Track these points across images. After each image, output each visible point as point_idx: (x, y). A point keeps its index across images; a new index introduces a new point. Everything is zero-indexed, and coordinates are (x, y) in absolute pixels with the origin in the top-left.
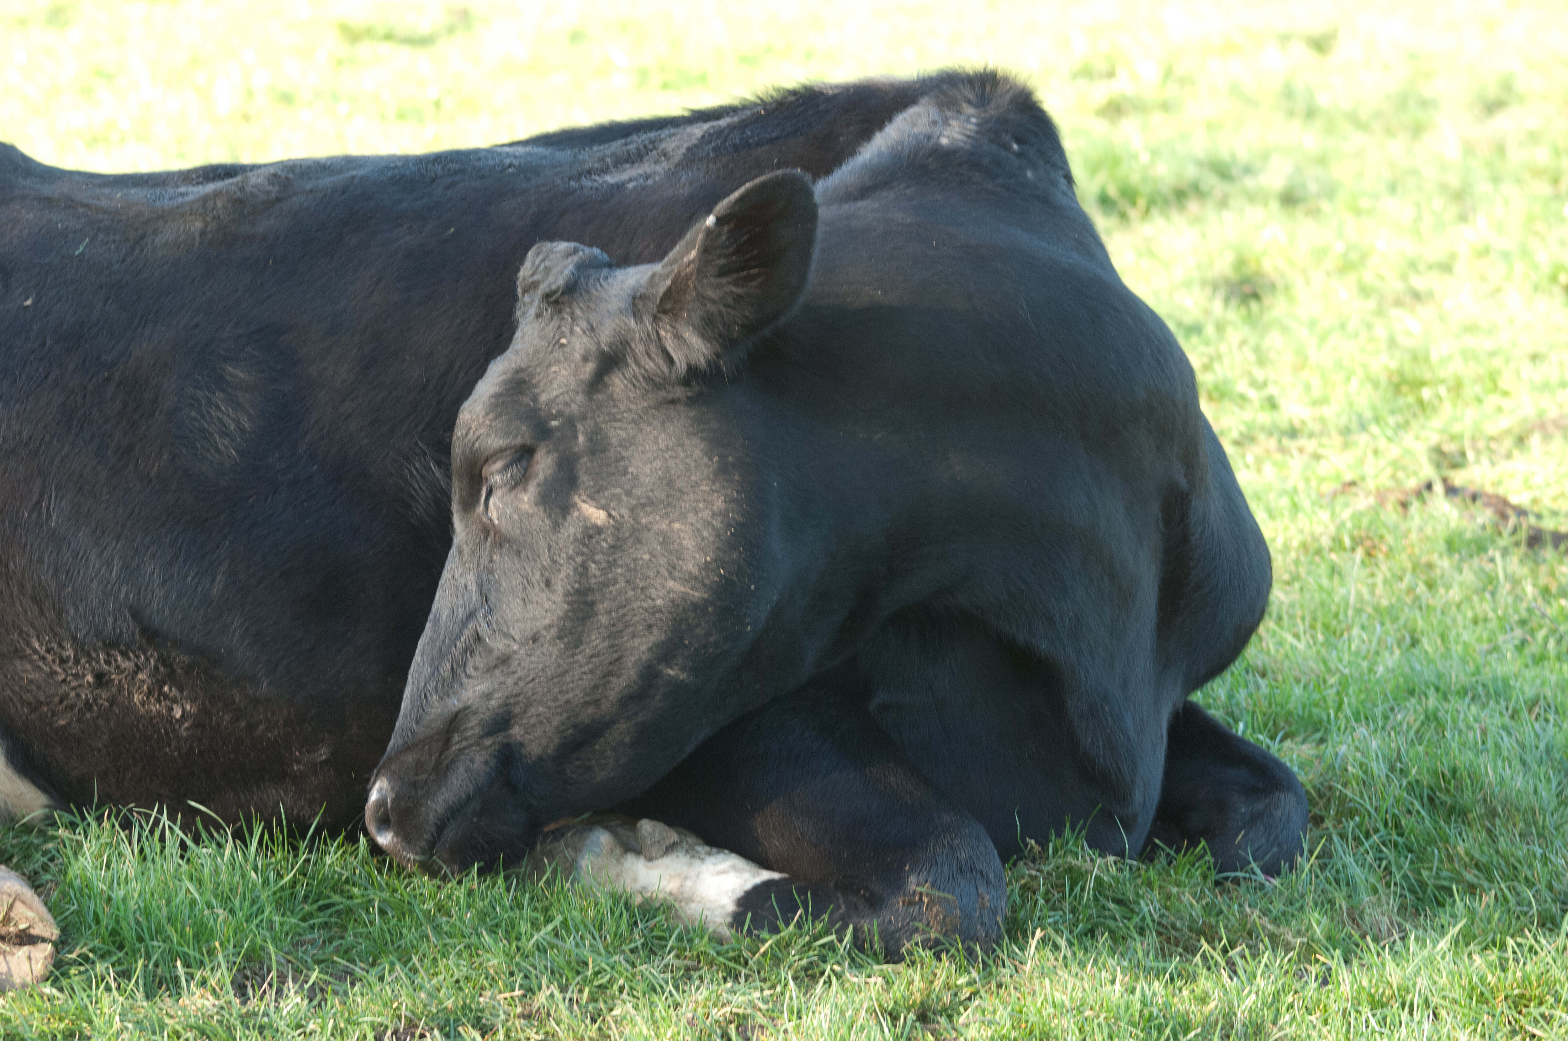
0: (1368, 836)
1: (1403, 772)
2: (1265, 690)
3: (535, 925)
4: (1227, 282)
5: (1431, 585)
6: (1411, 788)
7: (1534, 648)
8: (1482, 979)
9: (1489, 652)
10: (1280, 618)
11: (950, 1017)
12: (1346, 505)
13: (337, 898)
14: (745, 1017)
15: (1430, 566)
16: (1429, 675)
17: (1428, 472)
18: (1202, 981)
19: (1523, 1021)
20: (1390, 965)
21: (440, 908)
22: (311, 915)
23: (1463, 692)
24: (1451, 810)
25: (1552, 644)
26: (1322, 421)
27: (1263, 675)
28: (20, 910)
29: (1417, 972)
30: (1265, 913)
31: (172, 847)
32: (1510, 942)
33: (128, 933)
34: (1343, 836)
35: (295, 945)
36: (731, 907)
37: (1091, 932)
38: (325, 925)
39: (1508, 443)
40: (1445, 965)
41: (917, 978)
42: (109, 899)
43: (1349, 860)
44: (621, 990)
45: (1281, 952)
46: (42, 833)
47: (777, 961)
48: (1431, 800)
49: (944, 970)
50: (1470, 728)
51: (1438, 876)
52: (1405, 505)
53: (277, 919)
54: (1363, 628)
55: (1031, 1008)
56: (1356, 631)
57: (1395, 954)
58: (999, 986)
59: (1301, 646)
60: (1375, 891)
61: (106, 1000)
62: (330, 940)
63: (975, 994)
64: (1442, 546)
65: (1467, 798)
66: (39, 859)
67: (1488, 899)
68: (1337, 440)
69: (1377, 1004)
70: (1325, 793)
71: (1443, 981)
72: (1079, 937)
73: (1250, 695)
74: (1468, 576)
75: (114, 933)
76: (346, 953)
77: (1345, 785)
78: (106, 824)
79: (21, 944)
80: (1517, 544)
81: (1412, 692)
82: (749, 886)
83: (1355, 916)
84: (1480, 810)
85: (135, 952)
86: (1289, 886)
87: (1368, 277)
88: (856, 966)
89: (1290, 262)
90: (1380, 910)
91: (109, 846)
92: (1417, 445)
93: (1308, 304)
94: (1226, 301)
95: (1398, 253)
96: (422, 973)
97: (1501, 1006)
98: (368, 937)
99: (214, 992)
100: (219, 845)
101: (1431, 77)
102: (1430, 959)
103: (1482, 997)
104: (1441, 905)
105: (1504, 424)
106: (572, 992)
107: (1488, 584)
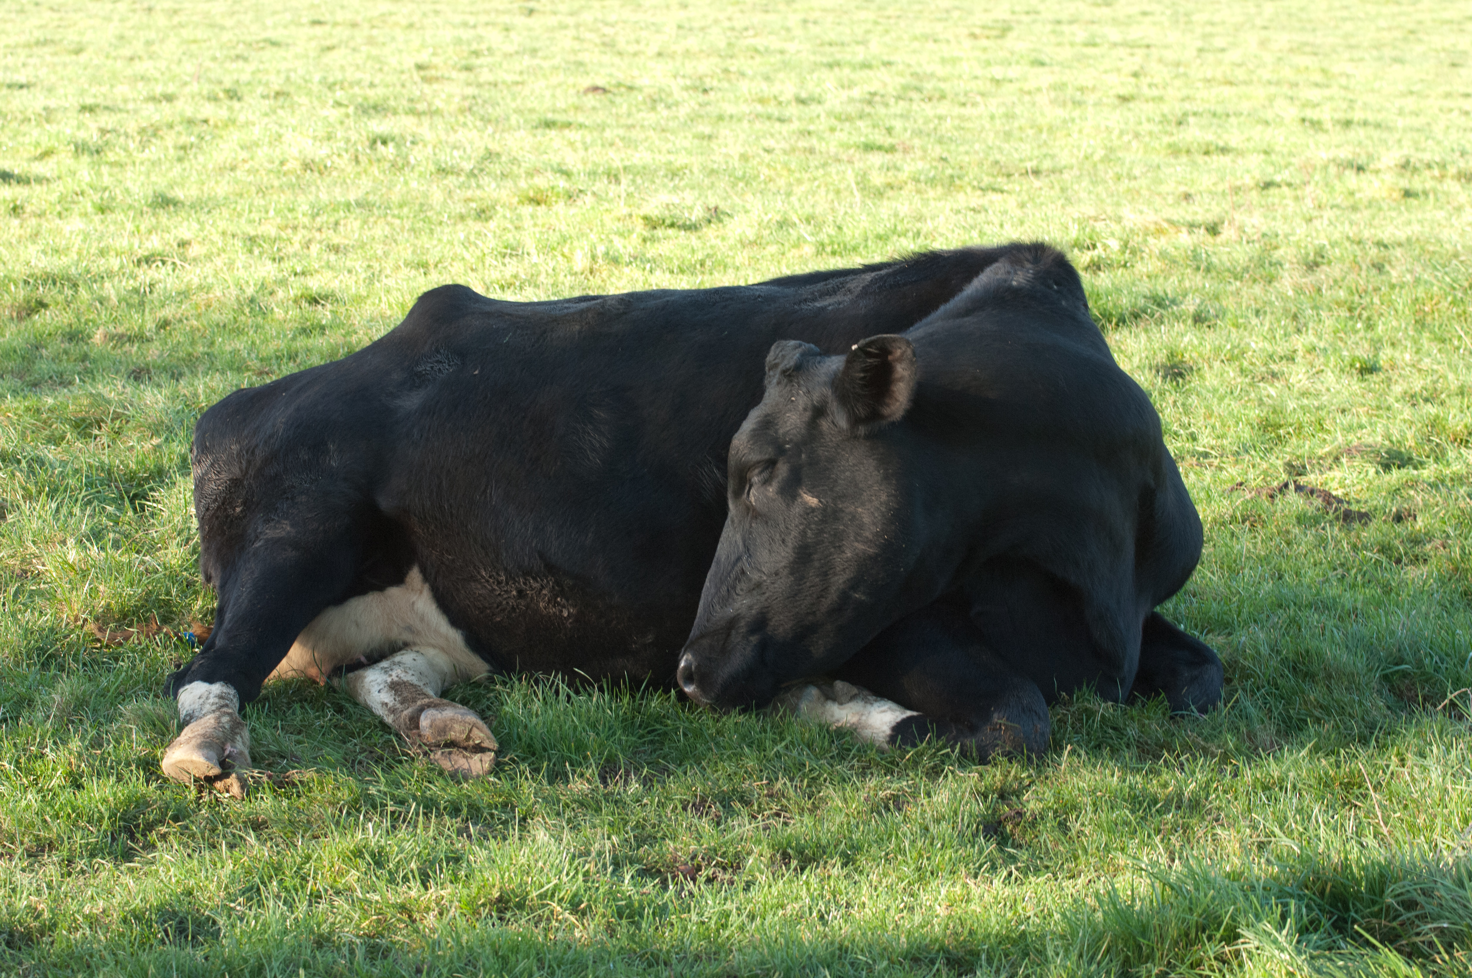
0: (1258, 689)
1: (1279, 652)
2: (1196, 605)
3: (774, 742)
4: (1164, 366)
5: (1289, 544)
6: (1283, 662)
7: (1349, 580)
8: (1326, 773)
9: (1324, 582)
10: (1205, 564)
11: (1018, 797)
12: (1239, 497)
13: (658, 726)
14: (898, 796)
15: (1288, 532)
16: (1290, 596)
17: (1284, 477)
18: (1164, 775)
19: (1351, 797)
20: (1273, 765)
22: (643, 736)
23: (1310, 606)
24: (1306, 675)
25: (1359, 578)
26: (1222, 447)
27: (1195, 597)
28: (475, 732)
29: (1289, 770)
30: (1200, 734)
31: (562, 697)
32: (1342, 751)
33: (538, 746)
34: (1244, 690)
35: (635, 753)
36: (888, 732)
37: (1098, 747)
38: (652, 742)
39: (1330, 460)
40: (1305, 764)
41: (998, 773)
42: (526, 726)
43: (1248, 703)
44: (825, 780)
45: (1209, 758)
46: (487, 688)
47: (916, 764)
48: (1294, 669)
49: (1014, 769)
50: (1315, 626)
51: (1299, 713)
53: (624, 738)
54: (1251, 568)
55: (1065, 791)
56: (1246, 571)
57: (1274, 757)
58: (1046, 778)
59: (1215, 579)
60: (1263, 722)
62: (655, 751)
63: (1032, 782)
64: (1294, 521)
65: (1315, 668)
66: (485, 703)
67: (1328, 726)
68: (1231, 459)
69: (1266, 788)
70: (1233, 664)
71: (1304, 774)
72: (1092, 749)
73: (1187, 608)
74: (1310, 537)
75: (529, 746)
76: (664, 758)
77: (1244, 659)
78: (524, 683)
79: (477, 752)
80: (1337, 518)
81: (1280, 606)
82: (899, 719)
83: (1251, 736)
84: (1322, 675)
85: (541, 758)
86: (1213, 719)
87: (1245, 364)
88: (962, 767)
89: (1200, 355)
90: (1266, 733)
91: (526, 695)
92: (1277, 461)
93: (1211, 379)
94: (1164, 378)
95: (1262, 350)
96: (709, 770)
97: (1337, 789)
98: (676, 749)
99: (588, 781)
100: (590, 695)
101: (1276, 248)
102: (1296, 762)
103: (1326, 783)
104: (1300, 729)
105: (1327, 449)
106: (797, 782)
107: (1322, 542)
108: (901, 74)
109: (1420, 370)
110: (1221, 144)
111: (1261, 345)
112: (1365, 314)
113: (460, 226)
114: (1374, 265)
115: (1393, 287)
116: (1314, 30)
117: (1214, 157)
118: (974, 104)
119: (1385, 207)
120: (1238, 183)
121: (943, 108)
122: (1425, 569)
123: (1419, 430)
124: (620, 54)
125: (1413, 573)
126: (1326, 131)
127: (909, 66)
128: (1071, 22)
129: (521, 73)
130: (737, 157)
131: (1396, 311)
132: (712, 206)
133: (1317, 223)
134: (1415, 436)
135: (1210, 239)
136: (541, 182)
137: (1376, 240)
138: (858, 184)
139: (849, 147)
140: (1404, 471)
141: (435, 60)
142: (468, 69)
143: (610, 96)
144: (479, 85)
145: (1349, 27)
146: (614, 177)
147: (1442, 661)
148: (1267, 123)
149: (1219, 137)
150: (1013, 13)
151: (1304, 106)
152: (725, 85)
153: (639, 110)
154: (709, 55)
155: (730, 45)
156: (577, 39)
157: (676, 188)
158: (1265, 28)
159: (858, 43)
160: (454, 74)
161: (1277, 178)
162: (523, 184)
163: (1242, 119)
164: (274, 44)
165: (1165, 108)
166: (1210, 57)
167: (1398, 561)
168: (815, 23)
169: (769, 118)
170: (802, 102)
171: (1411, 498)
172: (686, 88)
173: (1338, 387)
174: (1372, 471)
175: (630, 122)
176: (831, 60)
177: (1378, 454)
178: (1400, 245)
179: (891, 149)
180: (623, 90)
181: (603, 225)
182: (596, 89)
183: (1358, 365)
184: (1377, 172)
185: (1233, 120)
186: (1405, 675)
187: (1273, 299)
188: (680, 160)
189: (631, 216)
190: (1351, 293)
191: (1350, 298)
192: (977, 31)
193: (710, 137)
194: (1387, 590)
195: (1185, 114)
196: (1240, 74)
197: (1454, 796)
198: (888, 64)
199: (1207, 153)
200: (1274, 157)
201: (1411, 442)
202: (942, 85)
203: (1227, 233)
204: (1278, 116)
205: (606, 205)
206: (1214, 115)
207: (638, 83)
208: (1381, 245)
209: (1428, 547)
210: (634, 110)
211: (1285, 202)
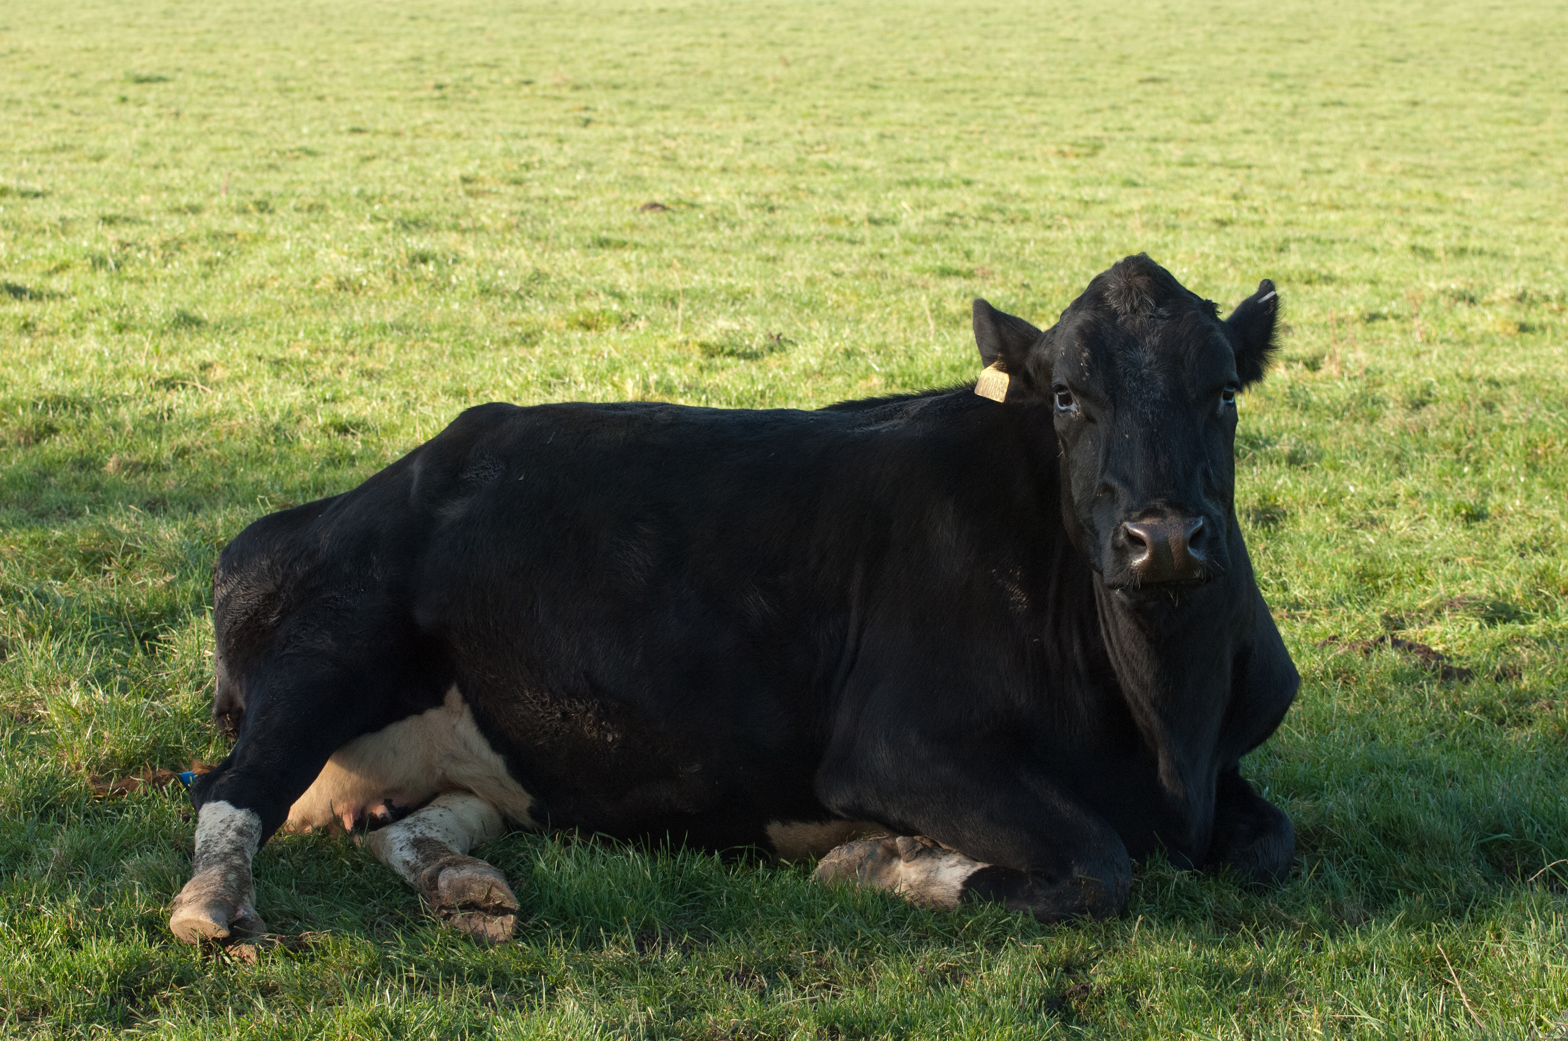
0: (1346, 858)
1: (1368, 818)
2: (1281, 767)
3: (824, 908)
4: (1255, 510)
5: (1383, 702)
6: (1372, 828)
7: (1448, 742)
8: (1416, 949)
9: (1420, 744)
10: (1290, 723)
11: (1084, 970)
12: (1331, 652)
13: (700, 890)
14: (956, 968)
15: (1383, 689)
16: (1382, 758)
17: (1381, 631)
18: (1242, 949)
20: (1359, 939)
21: (765, 897)
22: (683, 901)
23: (1403, 769)
24: (1397, 843)
25: (1458, 739)
26: (1315, 598)
27: (1280, 757)
28: (495, 892)
29: (1376, 944)
30: (1281, 906)
31: (598, 857)
32: (1434, 925)
33: (570, 909)
34: (1330, 858)
35: (674, 919)
36: (959, 887)
37: (1173, 918)
38: (693, 907)
39: (1431, 613)
40: (1394, 939)
41: (1064, 945)
42: (559, 889)
43: (1334, 873)
44: (878, 950)
45: (1291, 931)
47: (976, 933)
48: (1385, 836)
49: (1081, 940)
50: (1409, 791)
51: (1389, 884)
52: (1367, 652)
53: (663, 902)
54: (1342, 728)
55: (1135, 965)
56: (1337, 731)
57: (1362, 932)
58: (1115, 951)
59: (1303, 739)
60: (1350, 893)
61: (556, 951)
62: (697, 916)
63: (1100, 955)
64: (1390, 678)
65: (1407, 835)
66: (514, 863)
67: (1420, 898)
68: (1324, 611)
69: (1351, 964)
70: (1319, 831)
71: (1392, 949)
72: (1165, 920)
74: (1407, 696)
75: (561, 909)
76: (706, 924)
77: (1331, 826)
78: (556, 842)
79: (498, 914)
80: (1436, 676)
81: (1372, 769)
82: (969, 874)
83: (1337, 909)
84: (1414, 843)
85: (575, 921)
86: (1297, 890)
87: (1343, 509)
88: (1025, 937)
89: (1295, 499)
90: (1353, 906)
91: (559, 854)
92: (1374, 614)
93: (1305, 525)
94: (1255, 523)
95: (1362, 494)
96: (754, 938)
97: (1428, 966)
98: (719, 914)
99: (624, 947)
100: (626, 854)
101: (1380, 385)
102: (1384, 936)
103: (1416, 959)
104: (1391, 902)
105: (1428, 601)
106: (848, 951)
107: (1419, 701)
108: (982, 193)
109: (1530, 518)
110: (1324, 272)
111: (1360, 488)
112: (1473, 458)
113: (503, 351)
114: (1484, 404)
115: (1503, 428)
116: (1429, 151)
117: (1317, 287)
118: (1060, 228)
119: (1499, 342)
120: (1342, 315)
121: (1026, 231)
122: (1529, 731)
123: (1526, 582)
124: (682, 168)
125: (1516, 736)
126: (1438, 260)
127: (992, 185)
128: (1167, 140)
129: (574, 188)
130: (802, 281)
131: (1507, 454)
132: (775, 334)
133: (1425, 358)
134: (1522, 589)
135: (1308, 374)
136: (593, 306)
137: (1487, 378)
138: (932, 311)
139: (922, 271)
140: (1509, 626)
141: (482, 173)
142: (518, 182)
143: (669, 213)
144: (528, 200)
145: (1466, 147)
146: (671, 300)
147: (1544, 829)
148: (1374, 251)
149: (1322, 265)
150: (1106, 129)
151: (1415, 233)
152: (792, 203)
153: (700, 230)
154: (776, 172)
155: (800, 160)
156: (635, 152)
157: (737, 313)
158: (1376, 148)
159: (936, 159)
160: (502, 188)
161: (1384, 310)
162: (572, 307)
163: (1348, 246)
164: (310, 153)
165: (1266, 233)
166: (1315, 179)
167: (1501, 722)
168: (893, 137)
169: (840, 239)
170: (874, 222)
171: (1517, 655)
172: (751, 207)
173: (1442, 534)
174: (1475, 625)
175: (690, 242)
176: (907, 178)
177: (1482, 606)
178: (1513, 383)
179: (969, 275)
180: (683, 207)
181: (657, 353)
182: (654, 206)
183: (1464, 512)
184: (1490, 304)
185: (1338, 247)
186: (1504, 844)
187: (1374, 440)
188: (741, 284)
189: (687, 343)
190: (1458, 434)
191: (1457, 440)
192: (1066, 148)
193: (774, 259)
194: (1488, 753)
195: (1287, 241)
196: (1348, 197)
197: (1553, 974)
198: (968, 183)
199: (1309, 282)
200: (1381, 287)
201: (1517, 595)
202: (1027, 206)
203: (1328, 368)
204: (1387, 242)
205: (662, 332)
206: (1318, 241)
207: (700, 200)
208: (1493, 383)
209: (1534, 707)
210: (695, 229)
211: (1391, 335)
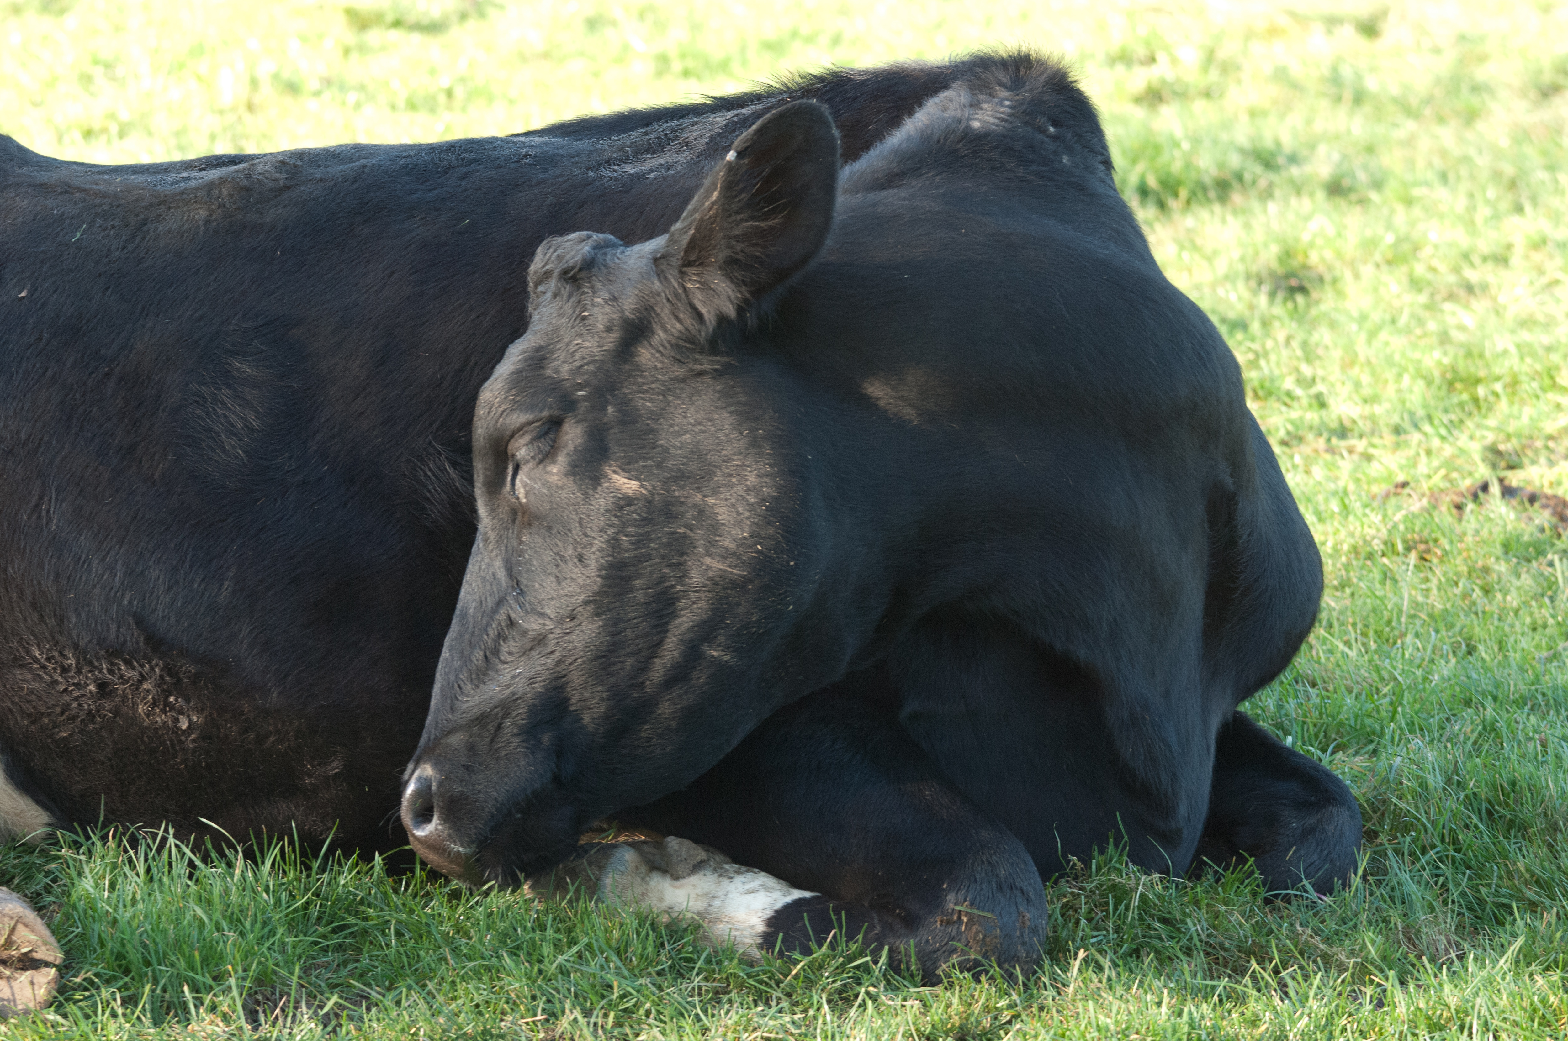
0: (1424, 852)
1: (1461, 785)
2: (1316, 700)
3: (558, 947)
4: (1272, 274)
5: (1487, 591)
6: (1468, 802)
8: (1544, 1001)
9: (1549, 660)
10: (1330, 626)
12: (1399, 508)
13: (351, 920)
15: (1486, 570)
16: (1486, 684)
17: (1483, 472)
18: (1252, 1003)
20: (1447, 988)
21: (459, 929)
22: (324, 937)
23: (1521, 702)
24: (1511, 824)
26: (1373, 419)
27: (1314, 685)
28: (22, 933)
29: (1476, 994)
30: (1317, 932)
31: (181, 869)
33: (134, 956)
34: (1398, 852)
35: (309, 969)
36: (761, 928)
37: (1136, 953)
38: (340, 948)
40: (1507, 985)
41: (955, 1001)
42: (115, 922)
43: (1405, 877)
44: (648, 1014)
45: (1333, 972)
46: (44, 853)
47: (810, 983)
48: (1490, 813)
49: (983, 992)
50: (1530, 739)
51: (1497, 894)
52: (1459, 507)
53: (290, 940)
54: (1417, 635)
55: (1074, 1031)
56: (1409, 639)
57: (1453, 974)
58: (1041, 1009)
59: (1353, 654)
60: (1432, 909)
61: (112, 1026)
62: (345, 963)
63: (1016, 1016)
64: (1499, 550)
65: (1527, 812)
66: (42, 880)
67: (1550, 916)
68: (1389, 439)
69: (1434, 1027)
70: (1379, 806)
71: (1504, 1002)
72: (1124, 957)
73: (1300, 705)
74: (1526, 580)
75: (120, 957)
76: (361, 977)
77: (1400, 798)
78: (111, 844)
79: (24, 969)
81: (1468, 703)
82: (779, 905)
83: (1411, 936)
84: (1540, 824)
85: (142, 976)
86: (1343, 904)
88: (892, 988)
89: (1338, 255)
90: (1437, 931)
91: (114, 866)
92: (1472, 444)
93: (1356, 297)
94: (1272, 295)
96: (440, 998)
98: (384, 959)
99: (225, 1018)
100: (230, 865)
102: (1490, 982)
104: (1500, 923)
106: (597, 1017)
107: (1547, 589)
111: (1447, 235)
187: (1474, 152)
